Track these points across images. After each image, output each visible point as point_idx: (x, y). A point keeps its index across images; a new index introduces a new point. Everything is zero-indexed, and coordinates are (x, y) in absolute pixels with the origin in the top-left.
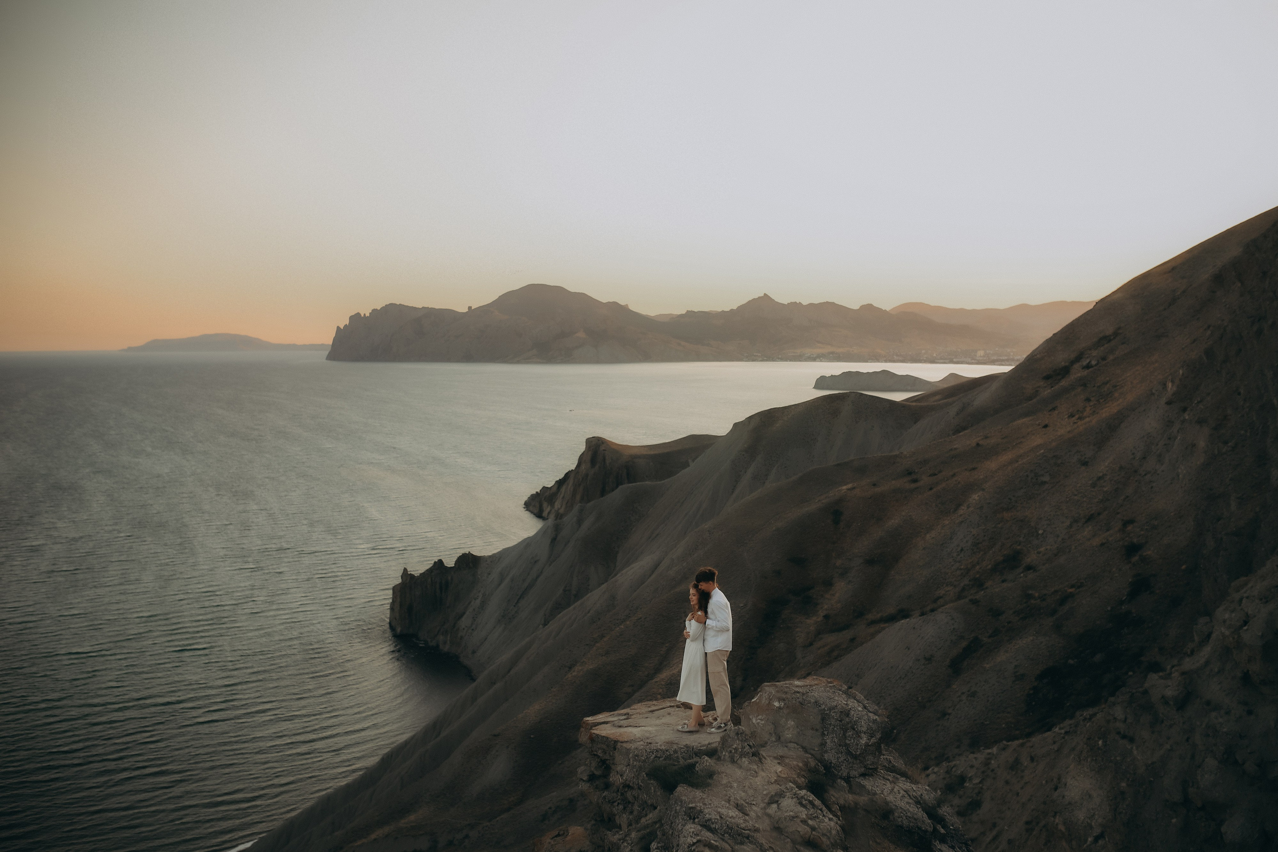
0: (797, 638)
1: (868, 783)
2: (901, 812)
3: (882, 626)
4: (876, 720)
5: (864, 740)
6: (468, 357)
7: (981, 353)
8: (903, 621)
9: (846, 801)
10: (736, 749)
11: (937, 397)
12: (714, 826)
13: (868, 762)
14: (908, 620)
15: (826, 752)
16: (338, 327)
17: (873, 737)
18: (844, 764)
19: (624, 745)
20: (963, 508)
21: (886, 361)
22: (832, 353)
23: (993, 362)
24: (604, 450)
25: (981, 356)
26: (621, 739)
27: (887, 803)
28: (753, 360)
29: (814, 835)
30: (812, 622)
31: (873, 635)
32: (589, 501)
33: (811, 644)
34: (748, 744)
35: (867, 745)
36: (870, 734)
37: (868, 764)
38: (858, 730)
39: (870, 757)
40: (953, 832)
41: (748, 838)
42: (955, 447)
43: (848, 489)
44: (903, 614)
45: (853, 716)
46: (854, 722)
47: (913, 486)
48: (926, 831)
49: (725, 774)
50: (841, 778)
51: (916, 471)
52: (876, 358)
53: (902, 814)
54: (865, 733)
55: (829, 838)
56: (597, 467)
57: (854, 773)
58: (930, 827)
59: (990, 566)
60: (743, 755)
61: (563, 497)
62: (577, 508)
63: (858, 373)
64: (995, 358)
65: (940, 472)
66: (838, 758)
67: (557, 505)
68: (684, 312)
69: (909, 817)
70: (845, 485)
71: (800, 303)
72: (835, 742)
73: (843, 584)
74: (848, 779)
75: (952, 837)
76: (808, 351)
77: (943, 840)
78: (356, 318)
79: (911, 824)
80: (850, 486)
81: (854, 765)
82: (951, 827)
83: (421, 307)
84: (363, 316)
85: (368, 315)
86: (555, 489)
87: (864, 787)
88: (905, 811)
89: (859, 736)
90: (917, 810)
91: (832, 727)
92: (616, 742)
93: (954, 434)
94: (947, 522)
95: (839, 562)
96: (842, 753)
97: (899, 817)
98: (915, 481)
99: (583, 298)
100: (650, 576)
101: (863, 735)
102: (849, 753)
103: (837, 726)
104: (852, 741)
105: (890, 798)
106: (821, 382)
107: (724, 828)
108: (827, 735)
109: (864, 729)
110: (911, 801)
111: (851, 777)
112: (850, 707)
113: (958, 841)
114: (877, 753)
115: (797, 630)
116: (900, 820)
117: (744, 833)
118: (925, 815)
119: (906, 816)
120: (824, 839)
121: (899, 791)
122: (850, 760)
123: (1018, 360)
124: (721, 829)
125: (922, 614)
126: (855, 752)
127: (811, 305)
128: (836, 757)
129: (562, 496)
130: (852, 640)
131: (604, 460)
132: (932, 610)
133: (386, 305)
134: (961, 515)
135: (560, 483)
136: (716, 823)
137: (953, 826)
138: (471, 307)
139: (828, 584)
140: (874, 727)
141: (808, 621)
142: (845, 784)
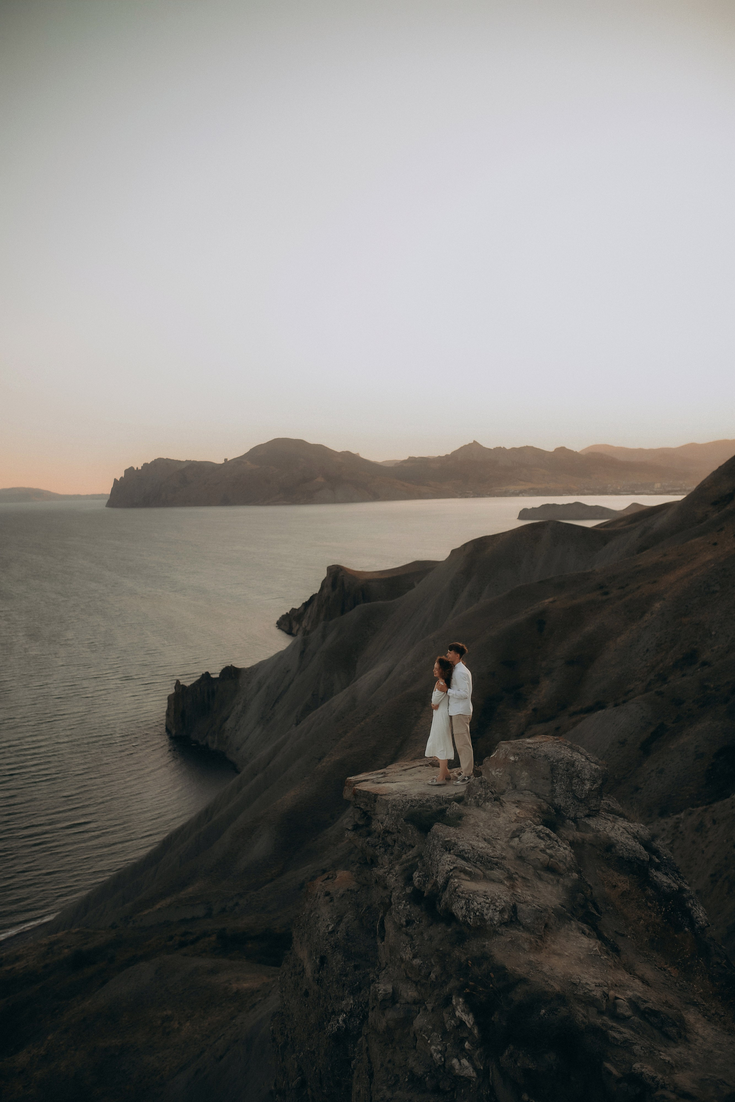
0: (510, 729)
1: (592, 823)
2: (622, 846)
4: (597, 769)
5: (588, 786)
6: (226, 502)
7: (658, 485)
8: (599, 712)
9: (574, 838)
10: (480, 795)
11: (622, 523)
12: (467, 855)
13: (592, 805)
14: (604, 710)
15: (556, 797)
16: (115, 480)
17: (595, 783)
18: (571, 807)
19: (383, 797)
20: (647, 615)
21: (578, 494)
22: (532, 489)
23: (668, 493)
24: (343, 576)
25: (658, 488)
26: (381, 793)
27: (609, 838)
28: (466, 497)
29: (552, 861)
30: (523, 715)
32: (332, 619)
33: (522, 734)
34: (490, 791)
35: (590, 790)
36: (592, 781)
37: (592, 807)
38: (582, 778)
39: (593, 801)
40: (666, 861)
41: (496, 864)
42: (639, 564)
43: (551, 602)
44: (600, 706)
45: (578, 766)
46: (579, 771)
47: (605, 598)
48: (644, 861)
49: (472, 816)
50: (569, 818)
51: (607, 585)
52: (570, 492)
53: (622, 847)
54: (588, 780)
55: (565, 864)
56: (337, 590)
57: (580, 814)
58: (647, 857)
59: (671, 664)
60: (486, 800)
61: (309, 617)
62: (321, 625)
63: (554, 505)
64: (670, 489)
65: (627, 585)
66: (565, 802)
67: (304, 623)
68: (406, 458)
69: (629, 850)
70: (548, 598)
71: (504, 447)
72: (563, 788)
73: (548, 681)
74: (575, 820)
75: (666, 866)
76: (512, 488)
77: (658, 868)
78: (130, 472)
79: (631, 855)
80: (551, 599)
81: (580, 808)
82: (664, 857)
83: (184, 460)
84: (135, 469)
85: (140, 468)
86: (302, 610)
87: (589, 825)
88: (625, 845)
89: (583, 783)
90: (635, 843)
91: (560, 776)
92: (376, 795)
93: (638, 553)
94: (635, 627)
95: (544, 664)
96: (569, 797)
97: (620, 850)
98: (606, 593)
99: (320, 449)
101: (586, 781)
102: (575, 797)
103: (564, 775)
104: (578, 787)
105: (612, 834)
106: (524, 514)
107: (476, 857)
108: (556, 783)
109: (588, 777)
110: (629, 836)
111: (578, 818)
112: (575, 759)
113: (670, 869)
114: (599, 797)
115: (511, 721)
116: (621, 852)
117: (493, 861)
118: (642, 848)
119: (626, 849)
120: (561, 865)
121: (619, 828)
122: (577, 803)
123: (689, 491)
124: (474, 858)
125: (616, 705)
126: (580, 796)
127: (514, 449)
128: (564, 801)
129: (308, 615)
130: (557, 729)
131: (343, 584)
132: (624, 702)
133: (155, 460)
134: (646, 621)
135: (306, 605)
136: (469, 853)
137: (666, 856)
138: (227, 459)
139: (536, 682)
140: (596, 775)
141: (520, 714)
142: (573, 824)
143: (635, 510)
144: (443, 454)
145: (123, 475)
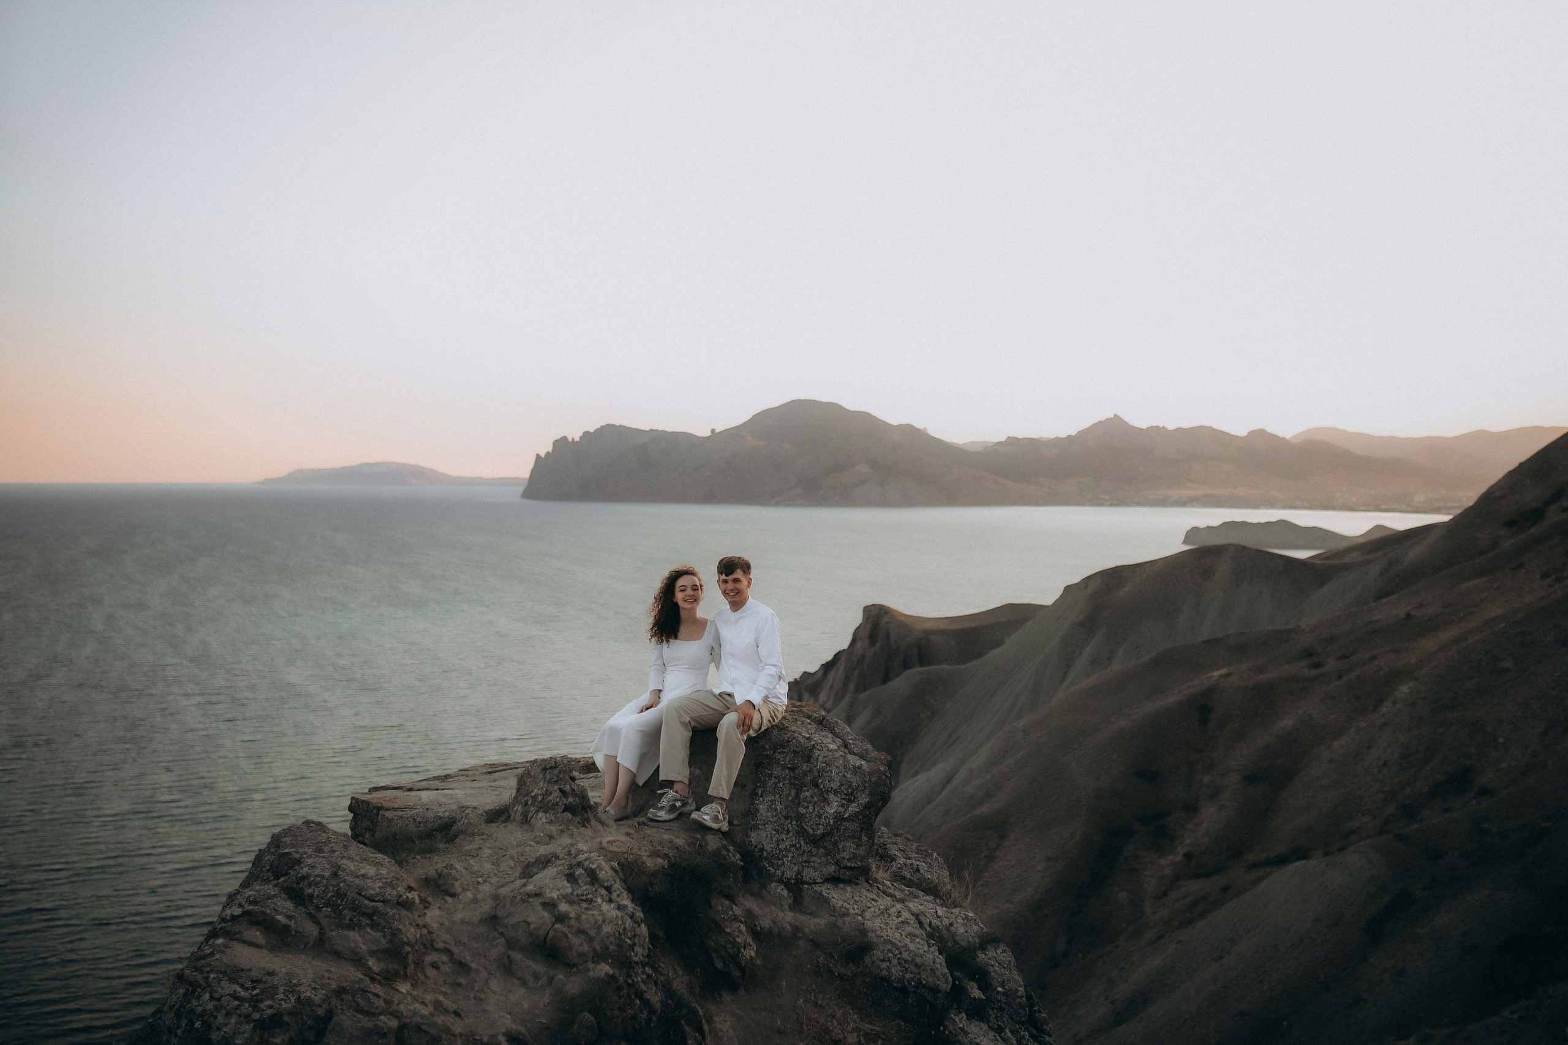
0: (1146, 886)
1: (838, 896)
2: (890, 951)
3: (1268, 870)
4: (860, 767)
5: (833, 807)
6: (710, 497)
7: (1419, 497)
8: (1297, 864)
9: (775, 923)
11: (1355, 555)
12: (310, 891)
13: (844, 855)
14: (1304, 862)
15: (755, 828)
16: (538, 456)
17: (853, 802)
18: (791, 855)
20: (1386, 704)
21: (1285, 507)
22: (1210, 496)
24: (887, 623)
25: (1420, 502)
26: (386, 805)
27: (863, 931)
28: (1100, 505)
29: (556, 931)
30: (1168, 862)
31: (1256, 883)
32: (865, 690)
33: (1165, 894)
34: (560, 790)
35: (839, 818)
36: (846, 795)
37: (843, 858)
38: (824, 787)
39: (848, 844)
40: (1003, 999)
41: (370, 916)
42: (1376, 618)
43: (1222, 676)
44: (1300, 853)
45: (817, 759)
46: (819, 771)
47: (1314, 672)
48: (935, 990)
50: (780, 881)
51: (1319, 651)
52: (1271, 504)
53: (890, 955)
54: (836, 792)
56: (878, 645)
57: (809, 874)
58: (946, 982)
59: (1426, 789)
60: (545, 807)
61: (831, 687)
62: (848, 698)
63: (1244, 523)
64: (1441, 504)
65: (1354, 653)
66: (778, 841)
67: (822, 697)
68: (1003, 439)
69: (906, 961)
70: (1218, 669)
71: (1163, 427)
72: (776, 810)
73: (1212, 809)
74: (796, 887)
75: (1001, 1009)
76: (1175, 493)
77: (977, 1012)
78: (561, 444)
79: (908, 976)
80: (1223, 671)
81: (813, 859)
82: (1000, 989)
83: (647, 429)
84: (570, 439)
85: (577, 439)
86: (819, 675)
87: (826, 901)
88: (898, 948)
89: (825, 800)
90: (926, 948)
91: (773, 780)
92: (379, 809)
93: (1375, 601)
94: (1363, 724)
95: (1207, 779)
96: (788, 832)
97: (883, 961)
98: (1317, 665)
99: (865, 420)
100: (940, 792)
101: (831, 796)
102: (802, 833)
103: (784, 779)
104: (811, 809)
105: (874, 924)
106: (1192, 534)
107: (330, 895)
108: (762, 796)
109: (835, 785)
110: (918, 931)
111: (806, 883)
112: (813, 743)
113: (1012, 1019)
114: (864, 838)
115: (1146, 873)
116: (884, 965)
118: (941, 959)
119: (899, 959)
121: (900, 912)
122: (805, 847)
124: (323, 898)
125: (1327, 854)
126: (813, 830)
127: (1178, 430)
128: (775, 839)
129: (829, 685)
130: (1225, 889)
131: (888, 636)
132: (1341, 849)
133: (602, 426)
134: (1384, 715)
135: (827, 667)
136: (316, 884)
137: (1003, 987)
138: (714, 430)
139: (1192, 809)
140: (855, 780)
141: (1162, 861)
142: (785, 893)
143: (1379, 535)
144: (1063, 434)
145: (550, 448)
